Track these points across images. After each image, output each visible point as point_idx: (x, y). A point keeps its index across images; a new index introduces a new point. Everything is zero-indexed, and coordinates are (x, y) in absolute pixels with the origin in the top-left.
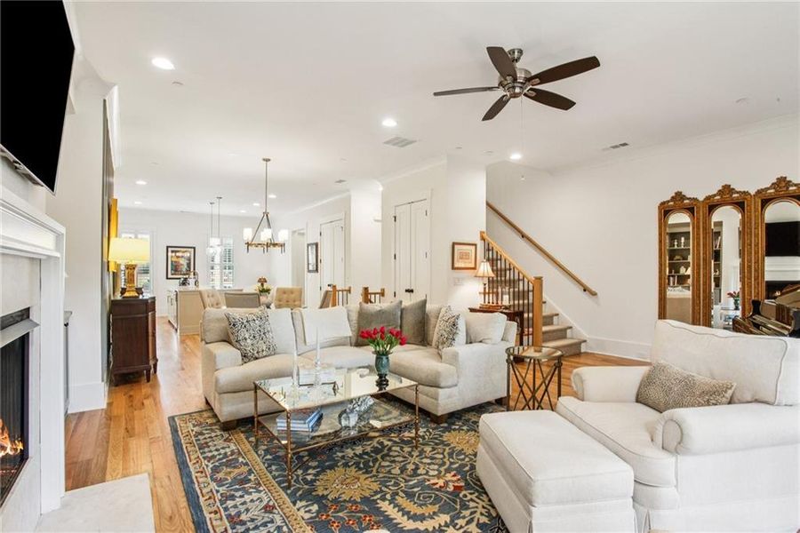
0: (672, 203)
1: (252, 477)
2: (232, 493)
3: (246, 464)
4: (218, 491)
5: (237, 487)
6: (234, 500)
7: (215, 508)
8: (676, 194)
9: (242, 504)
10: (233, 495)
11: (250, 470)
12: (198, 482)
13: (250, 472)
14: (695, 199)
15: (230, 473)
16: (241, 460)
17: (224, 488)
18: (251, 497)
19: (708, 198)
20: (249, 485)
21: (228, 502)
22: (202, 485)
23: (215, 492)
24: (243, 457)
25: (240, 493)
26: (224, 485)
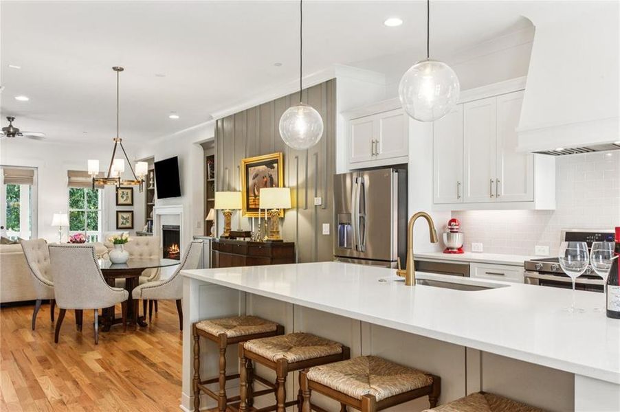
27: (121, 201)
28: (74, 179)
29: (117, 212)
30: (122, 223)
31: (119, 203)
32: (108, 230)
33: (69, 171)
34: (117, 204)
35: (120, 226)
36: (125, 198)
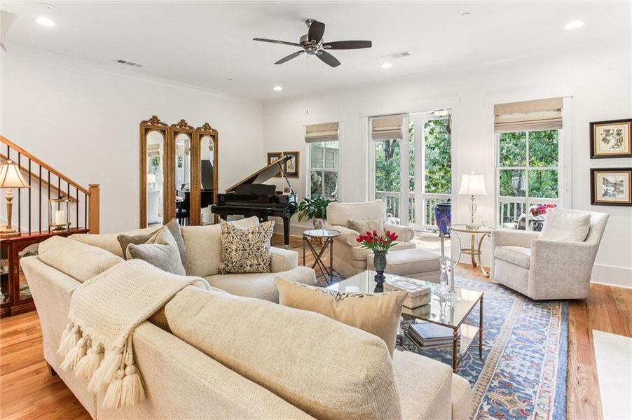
0: (149, 124)
1: (496, 383)
2: (523, 383)
3: (487, 398)
4: (535, 392)
5: (515, 385)
6: (526, 377)
7: (545, 381)
8: (153, 117)
9: (522, 371)
10: (524, 381)
11: (489, 391)
12: (549, 414)
13: (491, 389)
14: (166, 125)
15: (510, 402)
16: (486, 408)
17: (527, 392)
18: (512, 371)
19: (173, 125)
20: (504, 379)
21: (532, 379)
22: (546, 408)
23: (538, 394)
24: (482, 408)
25: (517, 378)
26: (525, 394)
27: (602, 148)
28: (504, 117)
29: (593, 171)
30: (605, 194)
31: (598, 152)
32: (572, 208)
33: (496, 107)
34: (593, 155)
35: (599, 198)
36: (613, 142)
